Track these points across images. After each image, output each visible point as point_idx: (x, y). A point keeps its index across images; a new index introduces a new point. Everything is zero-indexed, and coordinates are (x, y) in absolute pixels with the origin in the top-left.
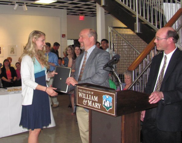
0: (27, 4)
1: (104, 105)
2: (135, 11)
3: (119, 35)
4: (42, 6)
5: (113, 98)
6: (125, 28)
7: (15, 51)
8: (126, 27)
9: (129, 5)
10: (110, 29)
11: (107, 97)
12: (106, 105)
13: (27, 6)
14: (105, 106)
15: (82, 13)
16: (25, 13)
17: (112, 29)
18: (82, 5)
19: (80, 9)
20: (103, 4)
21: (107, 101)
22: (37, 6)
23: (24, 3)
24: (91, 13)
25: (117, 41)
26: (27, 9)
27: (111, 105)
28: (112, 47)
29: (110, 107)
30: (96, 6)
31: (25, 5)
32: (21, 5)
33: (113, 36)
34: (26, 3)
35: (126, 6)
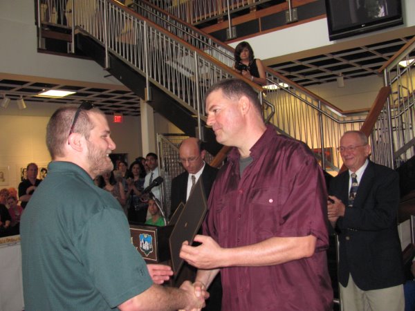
0: (26, 98)
1: (142, 248)
2: (196, 109)
3: (172, 146)
4: (50, 100)
5: (153, 237)
6: (182, 135)
7: (5, 177)
8: (183, 133)
9: (186, 101)
10: (159, 138)
11: (146, 236)
12: (144, 248)
13: (25, 100)
14: (144, 250)
15: (118, 112)
16: (22, 112)
17: (162, 137)
18: (118, 98)
19: (115, 104)
20: (148, 98)
21: (146, 242)
22: (42, 101)
23: (19, 96)
24: (134, 110)
25: (170, 155)
26: (25, 107)
27: (151, 247)
28: (163, 164)
29: (150, 250)
30: (139, 100)
31: (22, 100)
32: (16, 99)
33: (164, 148)
34: (24, 96)
35: (183, 102)
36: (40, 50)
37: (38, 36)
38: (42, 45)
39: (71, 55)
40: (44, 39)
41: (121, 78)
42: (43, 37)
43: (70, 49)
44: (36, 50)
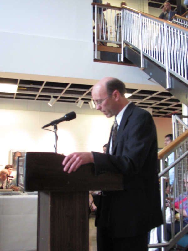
10: (174, 119)
17: (177, 118)
23: (91, 99)
36: (95, 60)
37: (94, 50)
38: (97, 56)
39: (121, 63)
40: (99, 52)
41: (151, 74)
42: (98, 51)
43: (120, 59)
44: (93, 60)
